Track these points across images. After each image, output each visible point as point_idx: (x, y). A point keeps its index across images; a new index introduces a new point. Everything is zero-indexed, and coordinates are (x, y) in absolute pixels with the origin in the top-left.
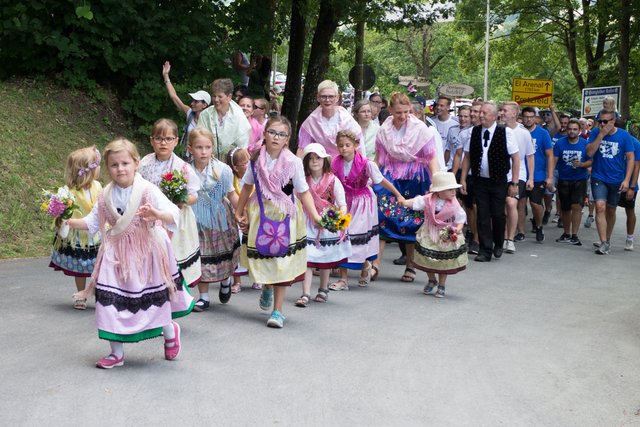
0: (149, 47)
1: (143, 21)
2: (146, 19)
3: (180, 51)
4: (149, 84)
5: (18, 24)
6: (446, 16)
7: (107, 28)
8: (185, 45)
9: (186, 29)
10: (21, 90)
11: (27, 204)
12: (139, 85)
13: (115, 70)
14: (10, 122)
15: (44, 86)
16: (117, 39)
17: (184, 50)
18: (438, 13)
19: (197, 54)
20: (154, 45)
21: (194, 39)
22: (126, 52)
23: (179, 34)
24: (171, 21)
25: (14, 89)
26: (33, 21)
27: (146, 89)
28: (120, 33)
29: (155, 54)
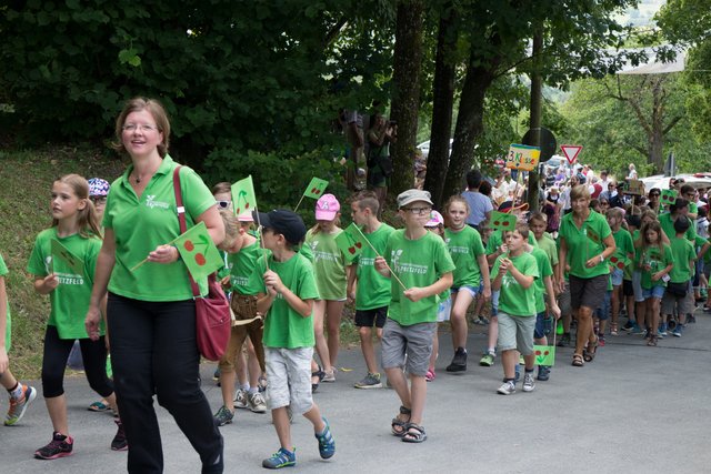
0: (225, 104)
1: (215, 70)
2: (219, 68)
3: (266, 109)
4: (226, 153)
5: (47, 74)
6: (635, 63)
7: (167, 80)
8: (272, 102)
9: (273, 81)
10: (53, 162)
11: (28, 310)
12: (214, 155)
13: (179, 136)
14: (26, 203)
15: (88, 155)
16: (181, 94)
17: (271, 109)
18: (624, 58)
19: (290, 114)
20: (231, 101)
21: (284, 95)
22: (194, 112)
23: (263, 88)
24: (255, 70)
25: (46, 160)
26: (68, 70)
27: (221, 159)
28: (186, 86)
29: (231, 113)
